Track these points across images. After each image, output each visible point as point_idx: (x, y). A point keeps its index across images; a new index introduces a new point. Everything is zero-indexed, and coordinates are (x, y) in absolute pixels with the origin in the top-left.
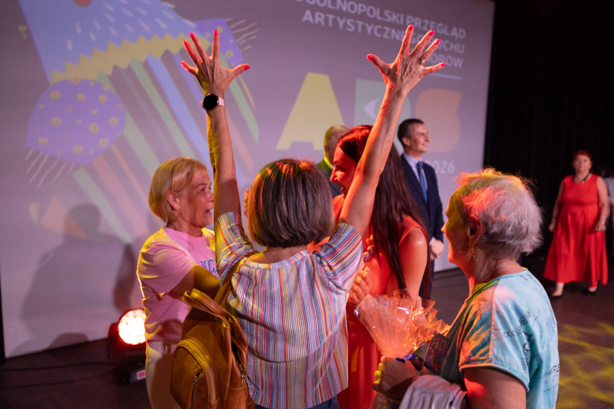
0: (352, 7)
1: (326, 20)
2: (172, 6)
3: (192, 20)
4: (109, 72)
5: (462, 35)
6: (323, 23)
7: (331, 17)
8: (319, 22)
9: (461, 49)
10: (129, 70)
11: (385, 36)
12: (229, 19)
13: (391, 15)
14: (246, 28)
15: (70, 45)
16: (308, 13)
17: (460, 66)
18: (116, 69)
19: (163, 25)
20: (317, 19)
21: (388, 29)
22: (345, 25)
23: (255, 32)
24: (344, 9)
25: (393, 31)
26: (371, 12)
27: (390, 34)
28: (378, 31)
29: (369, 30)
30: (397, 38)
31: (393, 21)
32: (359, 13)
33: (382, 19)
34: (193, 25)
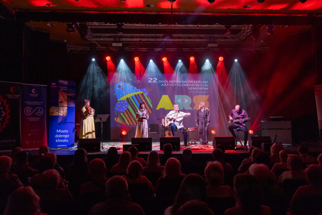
1: (167, 85)
3: (139, 89)
5: (207, 82)
7: (168, 84)
10: (129, 98)
15: (121, 95)
16: (162, 84)
17: (207, 89)
18: (127, 98)
19: (135, 91)
20: (164, 85)
22: (171, 85)
25: (185, 84)
26: (178, 82)
27: (184, 85)
28: (180, 85)
29: (178, 85)
30: (186, 86)
31: (184, 82)
32: (175, 82)
33: (181, 83)
34: (140, 90)
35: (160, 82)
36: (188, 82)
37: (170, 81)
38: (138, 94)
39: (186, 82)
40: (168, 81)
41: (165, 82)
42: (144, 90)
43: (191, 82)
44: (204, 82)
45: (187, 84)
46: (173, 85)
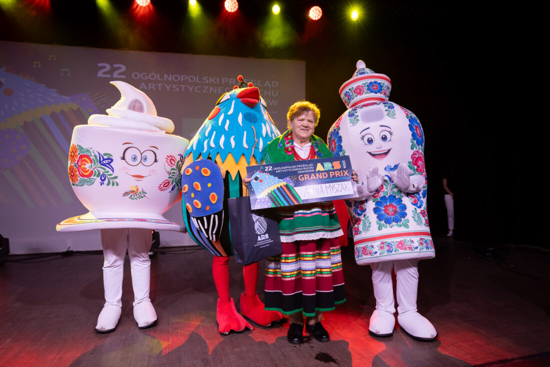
0: (176, 78)
1: (157, 87)
2: (56, 90)
3: (68, 95)
4: (22, 124)
5: (275, 84)
6: (154, 89)
7: (160, 85)
8: (151, 88)
9: (275, 94)
11: (204, 92)
12: (90, 93)
13: (209, 79)
14: (101, 97)
15: (2, 113)
16: (143, 84)
17: (275, 105)
18: (25, 123)
19: (51, 100)
20: (150, 86)
21: (207, 87)
22: (171, 88)
23: (106, 98)
24: (170, 80)
25: (211, 88)
26: (192, 79)
27: (208, 90)
28: (198, 89)
29: (191, 89)
30: (215, 92)
31: (210, 82)
32: (182, 80)
33: (200, 82)
34: (68, 98)
35: (136, 76)
36: (221, 81)
37: (166, 75)
38: (62, 112)
39: (216, 80)
40: (162, 77)
41: (153, 77)
42: (84, 99)
43: (230, 82)
44: (267, 84)
45: (219, 88)
46: (178, 89)
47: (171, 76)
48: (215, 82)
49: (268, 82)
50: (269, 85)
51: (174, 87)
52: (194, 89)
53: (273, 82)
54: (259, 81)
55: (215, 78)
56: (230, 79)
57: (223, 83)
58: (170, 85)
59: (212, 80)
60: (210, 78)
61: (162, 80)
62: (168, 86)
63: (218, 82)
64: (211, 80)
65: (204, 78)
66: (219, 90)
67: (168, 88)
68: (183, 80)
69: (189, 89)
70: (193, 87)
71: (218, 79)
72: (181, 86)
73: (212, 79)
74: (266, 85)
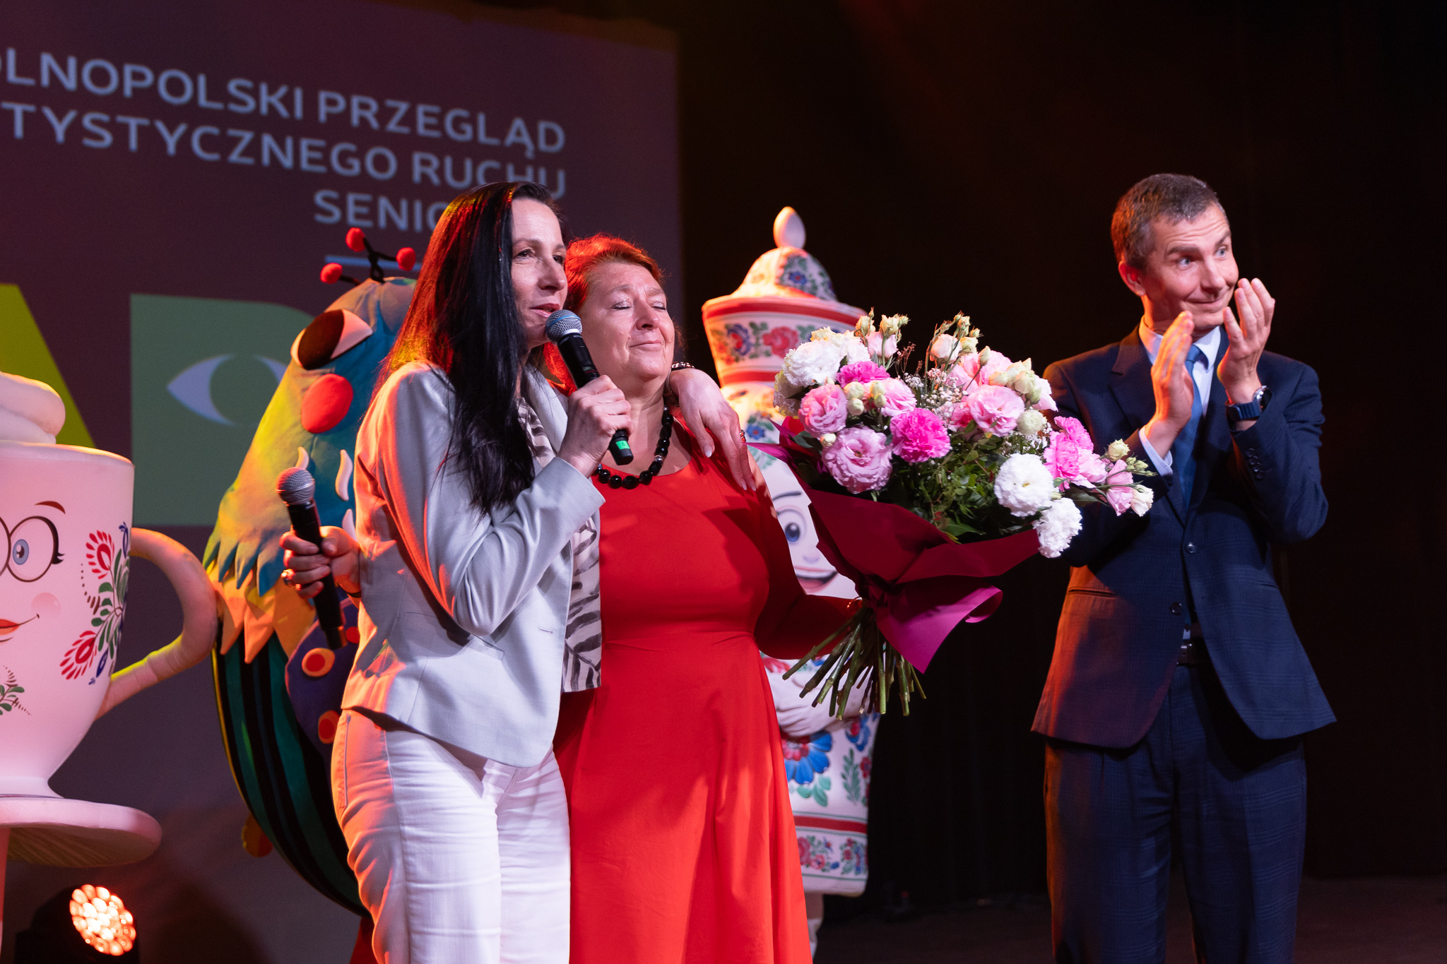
0: (100, 77)
5: (551, 138)
7: (17, 110)
11: (235, 157)
13: (255, 93)
21: (247, 136)
22: (76, 130)
24: (70, 83)
25: (268, 141)
26: (175, 87)
27: (254, 149)
28: (206, 142)
29: (171, 142)
30: (287, 162)
31: (264, 110)
32: (128, 92)
33: (218, 106)
36: (311, 105)
37: (47, 60)
39: (288, 101)
40: (29, 66)
43: (356, 114)
44: (519, 134)
45: (304, 143)
46: (108, 139)
47: (72, 63)
48: (283, 111)
49: (518, 123)
50: (526, 139)
51: (87, 121)
52: (184, 142)
53: (542, 126)
54: (481, 119)
55: (283, 91)
56: (356, 100)
57: (322, 117)
58: (71, 115)
59: (274, 100)
60: (264, 88)
61: (29, 82)
62: (60, 117)
63: (299, 113)
64: (265, 98)
65: (232, 87)
66: (305, 154)
67: (60, 129)
68: (135, 90)
69: (163, 144)
70: (182, 129)
71: (298, 94)
72: (121, 119)
73: (272, 91)
74: (511, 138)
